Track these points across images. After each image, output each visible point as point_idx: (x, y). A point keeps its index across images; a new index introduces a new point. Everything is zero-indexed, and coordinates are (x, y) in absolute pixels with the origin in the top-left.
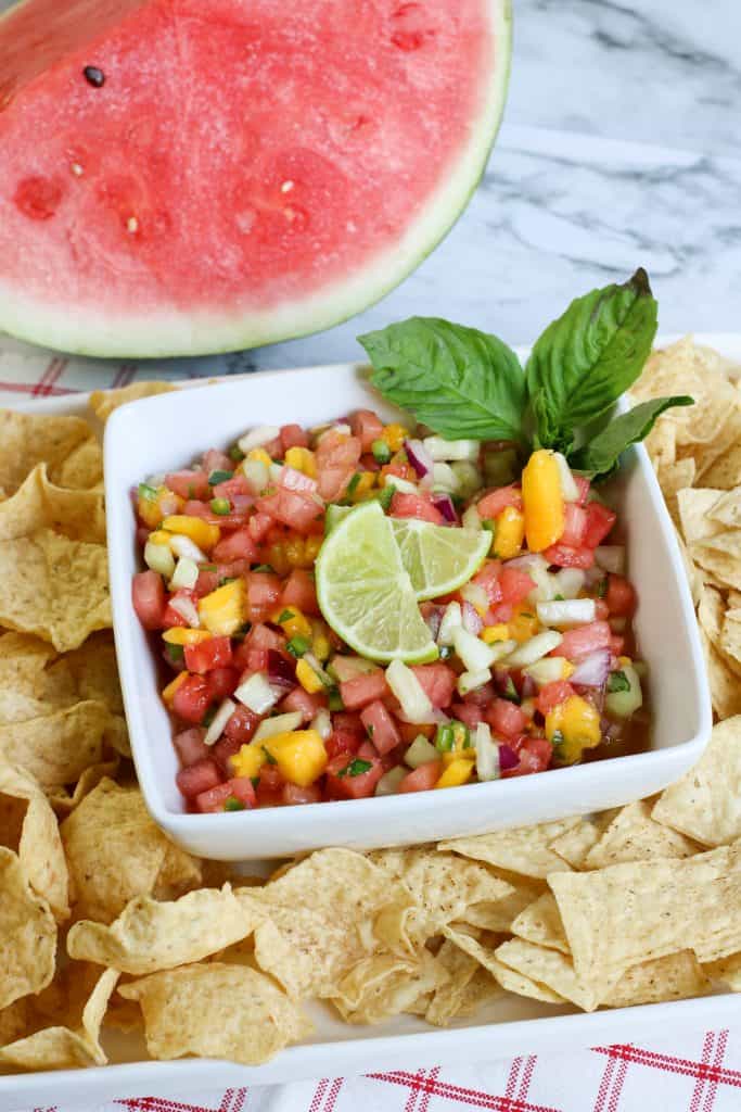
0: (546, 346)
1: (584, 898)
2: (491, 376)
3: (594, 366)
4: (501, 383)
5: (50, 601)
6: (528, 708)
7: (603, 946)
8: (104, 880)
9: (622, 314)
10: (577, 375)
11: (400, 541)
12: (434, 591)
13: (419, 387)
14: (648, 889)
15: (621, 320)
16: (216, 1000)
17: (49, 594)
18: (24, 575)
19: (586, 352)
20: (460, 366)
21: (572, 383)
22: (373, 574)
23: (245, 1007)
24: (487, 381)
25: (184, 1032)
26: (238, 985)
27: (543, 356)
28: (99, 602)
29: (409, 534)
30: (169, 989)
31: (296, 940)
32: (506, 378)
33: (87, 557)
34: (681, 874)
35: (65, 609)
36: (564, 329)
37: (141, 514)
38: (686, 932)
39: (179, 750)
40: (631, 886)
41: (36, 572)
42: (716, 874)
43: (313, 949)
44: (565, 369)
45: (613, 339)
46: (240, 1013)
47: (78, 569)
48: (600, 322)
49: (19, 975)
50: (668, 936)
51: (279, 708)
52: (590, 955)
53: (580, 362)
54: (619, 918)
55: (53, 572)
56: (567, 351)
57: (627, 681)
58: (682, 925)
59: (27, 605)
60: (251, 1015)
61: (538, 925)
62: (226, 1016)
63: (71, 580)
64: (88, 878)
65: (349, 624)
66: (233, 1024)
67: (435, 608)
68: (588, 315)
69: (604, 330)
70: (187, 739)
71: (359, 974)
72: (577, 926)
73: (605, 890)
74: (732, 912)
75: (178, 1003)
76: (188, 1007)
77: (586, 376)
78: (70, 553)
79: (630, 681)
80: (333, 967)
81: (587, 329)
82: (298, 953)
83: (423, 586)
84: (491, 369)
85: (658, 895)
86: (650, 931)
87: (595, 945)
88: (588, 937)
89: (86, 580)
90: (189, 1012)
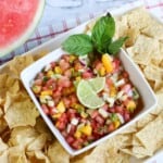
6: (122, 106)
15: (107, 22)
19: (102, 30)
36: (97, 28)
48: (103, 24)
51: (79, 123)
68: (101, 24)
83: (96, 91)
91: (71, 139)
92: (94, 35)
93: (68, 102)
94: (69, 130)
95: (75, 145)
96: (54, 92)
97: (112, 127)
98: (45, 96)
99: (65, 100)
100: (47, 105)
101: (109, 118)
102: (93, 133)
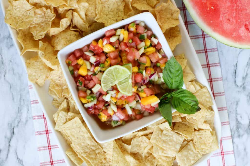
0: (186, 92)
1: (75, 124)
2: (179, 82)
3: (184, 102)
4: (179, 84)
5: (111, 11)
6: (104, 108)
7: (68, 129)
8: (57, 42)
9: (194, 106)
10: (182, 99)
11: (126, 78)
12: (118, 87)
13: (171, 69)
14: (82, 134)
15: (193, 106)
16: (37, 69)
17: (112, 10)
18: (114, 4)
19: (186, 100)
20: (178, 76)
21: (181, 98)
22: (117, 76)
23: (38, 75)
24: (178, 81)
25: (30, 66)
26: (42, 72)
27: (184, 92)
28: (114, 20)
29: (128, 80)
30: (38, 61)
31: (60, 75)
32: (179, 85)
33: (121, 14)
34: (87, 138)
35: (110, 15)
36: (189, 95)
37: (130, 25)
38: (75, 142)
39: (84, 47)
40: (81, 131)
41: (116, 6)
42: (89, 144)
43: (60, 78)
44: (182, 97)
45: (189, 105)
46: (36, 74)
47: (119, 13)
48: (192, 102)
49: (36, 33)
50: (73, 139)
51: (91, 64)
52: (65, 127)
53: (184, 99)
54: (74, 130)
55: (117, 9)
56: (185, 96)
57: (116, 123)
58: (76, 141)
59: (108, 7)
60: (37, 76)
61: (71, 117)
62: (35, 72)
63: (117, 13)
64: (57, 38)
65: (106, 74)
66: (34, 74)
67: (114, 88)
68: (193, 100)
69: (190, 103)
70: (86, 48)
71: (57, 88)
72: (70, 123)
73: (79, 127)
74: (81, 149)
75: (36, 64)
76: (35, 65)
77: (182, 101)
78: (121, 11)
79: (117, 124)
80: (58, 83)
81: (190, 100)
82: (58, 76)
83: (119, 85)
84: (180, 82)
85: (81, 135)
86: (73, 136)
87: (67, 127)
88: (68, 126)
89: (117, 15)
90: (34, 66)
91: (78, 54)
92: (183, 91)
93: (112, 55)
94: (87, 53)
95: (71, 57)
96: (126, 44)
97: (82, 94)
98: (123, 35)
99: (116, 53)
100: (114, 35)
101: (92, 93)
102: (80, 76)
